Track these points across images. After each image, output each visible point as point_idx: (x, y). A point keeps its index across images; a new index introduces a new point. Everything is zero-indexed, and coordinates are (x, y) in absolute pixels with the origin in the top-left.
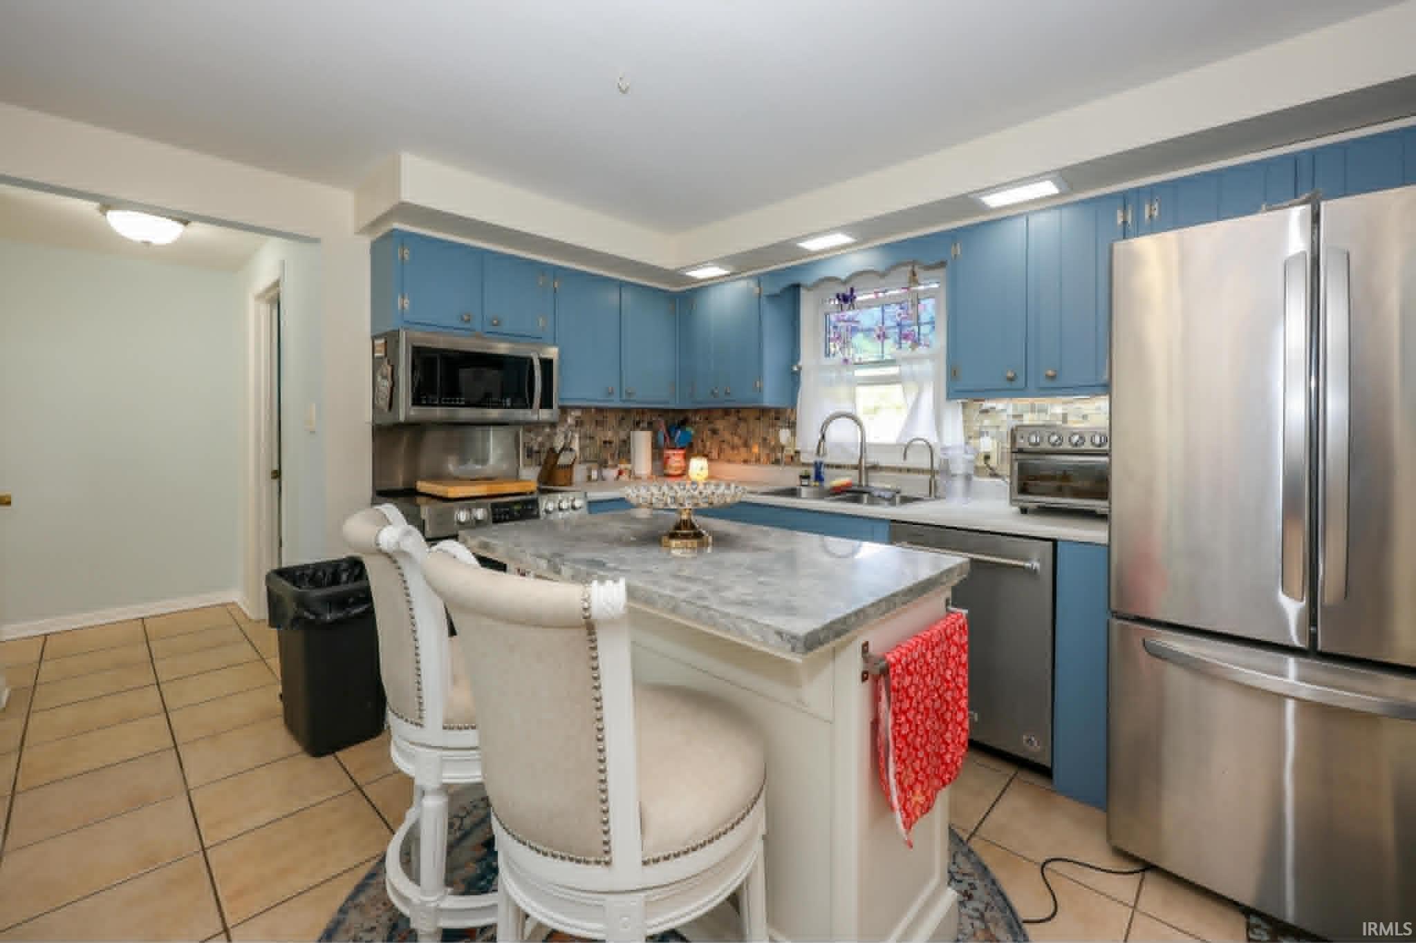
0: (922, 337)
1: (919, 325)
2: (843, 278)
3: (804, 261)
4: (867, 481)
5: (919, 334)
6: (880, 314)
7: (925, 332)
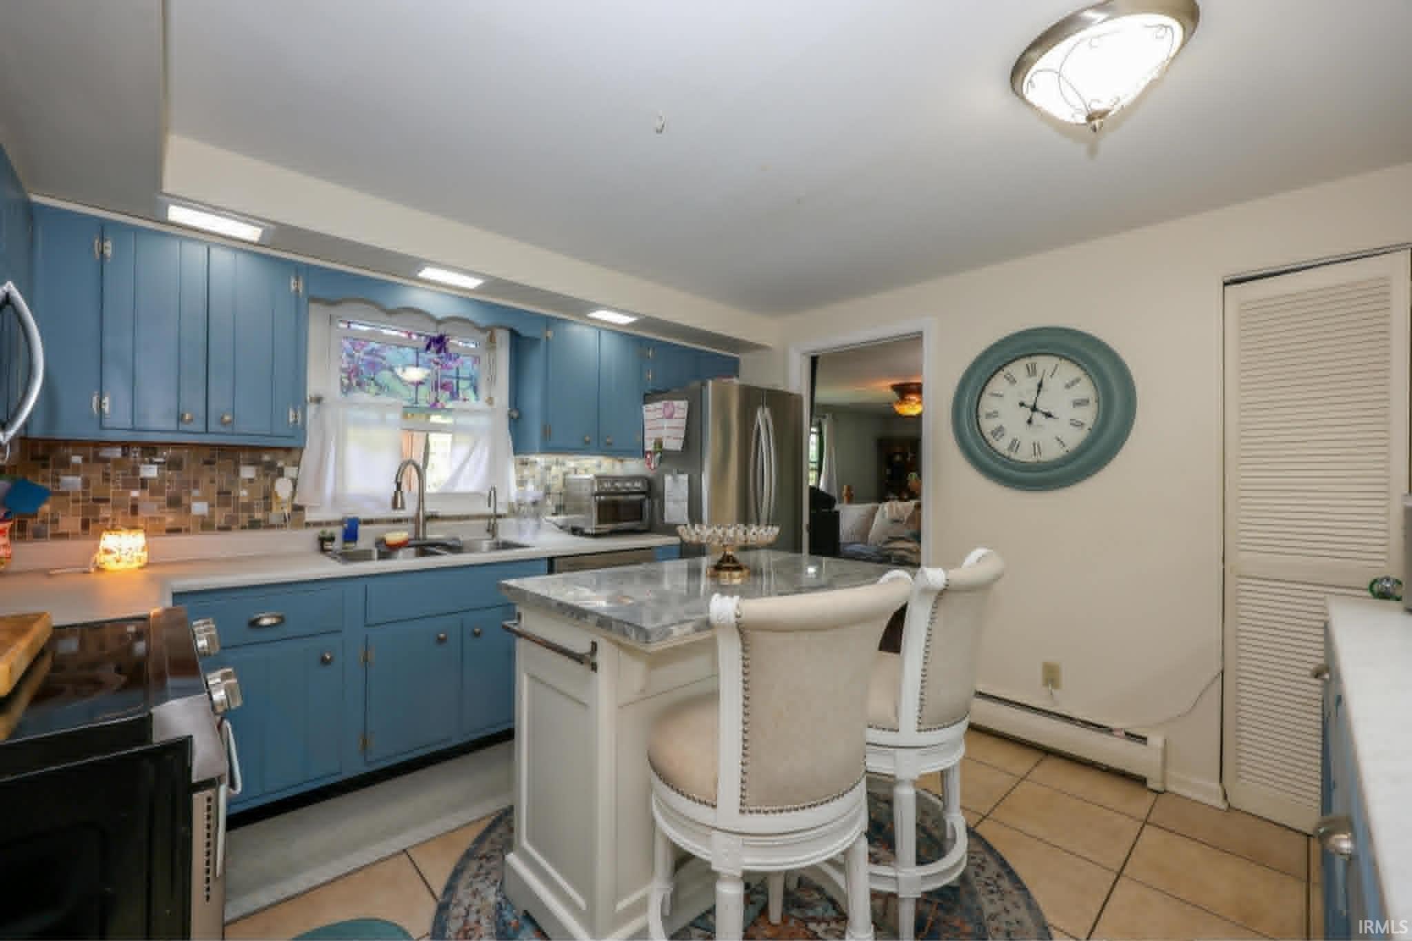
0: (460, 391)
1: (458, 378)
2: (439, 317)
3: (405, 282)
4: (424, 533)
5: (458, 388)
6: (415, 357)
7: (464, 387)
